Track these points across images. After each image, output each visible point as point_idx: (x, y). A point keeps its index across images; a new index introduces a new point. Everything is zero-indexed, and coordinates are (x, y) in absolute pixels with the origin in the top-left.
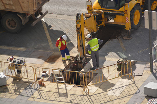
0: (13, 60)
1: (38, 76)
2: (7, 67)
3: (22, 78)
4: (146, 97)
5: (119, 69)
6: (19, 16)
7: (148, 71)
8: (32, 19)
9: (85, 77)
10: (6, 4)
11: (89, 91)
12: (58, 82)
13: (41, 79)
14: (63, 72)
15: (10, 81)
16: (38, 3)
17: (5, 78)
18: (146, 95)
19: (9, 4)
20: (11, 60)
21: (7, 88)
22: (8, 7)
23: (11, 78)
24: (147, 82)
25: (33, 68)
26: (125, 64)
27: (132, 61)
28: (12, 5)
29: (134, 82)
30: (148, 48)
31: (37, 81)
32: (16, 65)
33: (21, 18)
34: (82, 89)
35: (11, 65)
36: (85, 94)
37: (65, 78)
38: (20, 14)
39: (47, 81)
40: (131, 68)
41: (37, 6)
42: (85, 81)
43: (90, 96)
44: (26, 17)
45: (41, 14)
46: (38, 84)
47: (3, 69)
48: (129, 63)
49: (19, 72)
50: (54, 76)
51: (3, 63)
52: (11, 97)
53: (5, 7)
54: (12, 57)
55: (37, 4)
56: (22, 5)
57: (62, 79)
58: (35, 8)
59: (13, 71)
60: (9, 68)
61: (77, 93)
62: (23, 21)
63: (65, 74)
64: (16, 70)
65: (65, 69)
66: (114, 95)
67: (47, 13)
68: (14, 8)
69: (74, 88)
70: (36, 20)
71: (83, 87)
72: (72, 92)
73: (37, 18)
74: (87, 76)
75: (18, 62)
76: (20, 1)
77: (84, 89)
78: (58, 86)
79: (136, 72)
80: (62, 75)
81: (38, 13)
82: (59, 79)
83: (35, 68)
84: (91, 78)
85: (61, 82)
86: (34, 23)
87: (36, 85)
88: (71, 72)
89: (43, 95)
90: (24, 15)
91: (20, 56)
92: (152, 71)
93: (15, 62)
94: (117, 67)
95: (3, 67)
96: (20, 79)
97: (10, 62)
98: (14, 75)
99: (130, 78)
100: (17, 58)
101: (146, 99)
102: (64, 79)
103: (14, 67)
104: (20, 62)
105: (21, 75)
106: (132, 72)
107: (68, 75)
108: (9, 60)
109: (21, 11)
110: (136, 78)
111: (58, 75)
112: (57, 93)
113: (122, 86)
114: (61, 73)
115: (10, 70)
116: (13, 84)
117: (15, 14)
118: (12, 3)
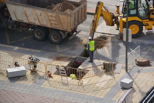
0: (32, 58)
1: (48, 70)
2: (27, 63)
3: (37, 71)
4: (121, 88)
5: (104, 68)
6: (60, 32)
7: (124, 71)
8: (69, 35)
9: (80, 72)
10: (53, 24)
11: (82, 82)
12: (62, 75)
13: (50, 73)
14: (65, 68)
15: (29, 73)
16: (75, 24)
17: (25, 70)
18: (122, 87)
19: (54, 24)
20: (30, 58)
21: (26, 77)
22: (53, 26)
23: (29, 70)
24: (123, 78)
25: (45, 64)
26: (109, 65)
27: (113, 63)
28: (57, 25)
29: (114, 78)
30: (124, 55)
31: (47, 74)
32: (33, 62)
33: (62, 34)
34: (78, 81)
35: (30, 62)
36: (80, 84)
37: (67, 72)
38: (61, 31)
39: (54, 74)
40: (113, 68)
41: (73, 26)
42: (80, 76)
43: (83, 86)
44: (65, 34)
45: (76, 32)
46: (48, 76)
47: (25, 64)
48: (112, 64)
49: (35, 67)
50: (59, 71)
51: (25, 60)
52: (29, 84)
53: (52, 26)
54: (31, 56)
55: (73, 25)
56: (63, 25)
57: (64, 74)
58: (72, 27)
59: (31, 66)
60: (29, 63)
61: (75, 83)
62: (63, 36)
63: (67, 70)
64: (33, 65)
65: (67, 66)
66: (100, 86)
67: (80, 31)
68: (58, 27)
69: (73, 80)
70: (72, 35)
71: (79, 79)
72: (71, 83)
73: (73, 34)
74: (82, 72)
75: (35, 60)
76: (62, 22)
77: (79, 81)
78: (62, 77)
79: (115, 71)
80: (65, 71)
81: (74, 31)
82: (62, 73)
83: (46, 64)
84: (84, 73)
85: (64, 75)
86: (71, 38)
87: (46, 76)
88: (71, 69)
89: (51, 83)
90: (64, 32)
91: (36, 56)
92: (127, 71)
93: (32, 59)
94: (103, 67)
95: (25, 62)
96: (35, 72)
97: (29, 60)
98: (32, 69)
99: (111, 75)
100: (34, 57)
101: (121, 90)
102: (66, 74)
103: (32, 63)
104: (36, 60)
105: (36, 69)
106: (113, 71)
107: (69, 71)
108: (29, 58)
109: (62, 29)
110: (116, 75)
111: (62, 70)
112: (61, 82)
113: (106, 80)
114: (64, 69)
115: (29, 65)
116: (31, 75)
117: (58, 30)
118: (56, 23)
